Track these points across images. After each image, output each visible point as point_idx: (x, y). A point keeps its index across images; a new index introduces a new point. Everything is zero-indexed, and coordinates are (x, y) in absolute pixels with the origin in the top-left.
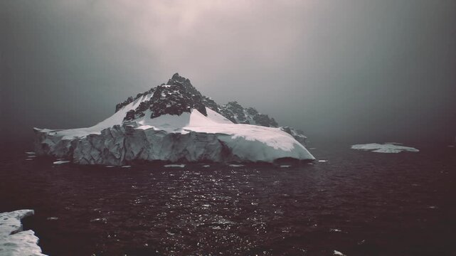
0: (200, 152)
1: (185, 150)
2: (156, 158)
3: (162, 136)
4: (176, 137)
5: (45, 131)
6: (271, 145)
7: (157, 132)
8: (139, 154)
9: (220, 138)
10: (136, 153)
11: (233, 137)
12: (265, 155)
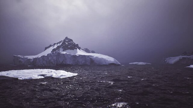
0: (83, 62)
1: (78, 61)
2: (69, 63)
3: (70, 56)
4: (75, 57)
5: (19, 56)
6: (107, 59)
7: (68, 55)
8: (62, 62)
9: (90, 57)
10: (61, 62)
11: (94, 57)
12: (106, 62)
